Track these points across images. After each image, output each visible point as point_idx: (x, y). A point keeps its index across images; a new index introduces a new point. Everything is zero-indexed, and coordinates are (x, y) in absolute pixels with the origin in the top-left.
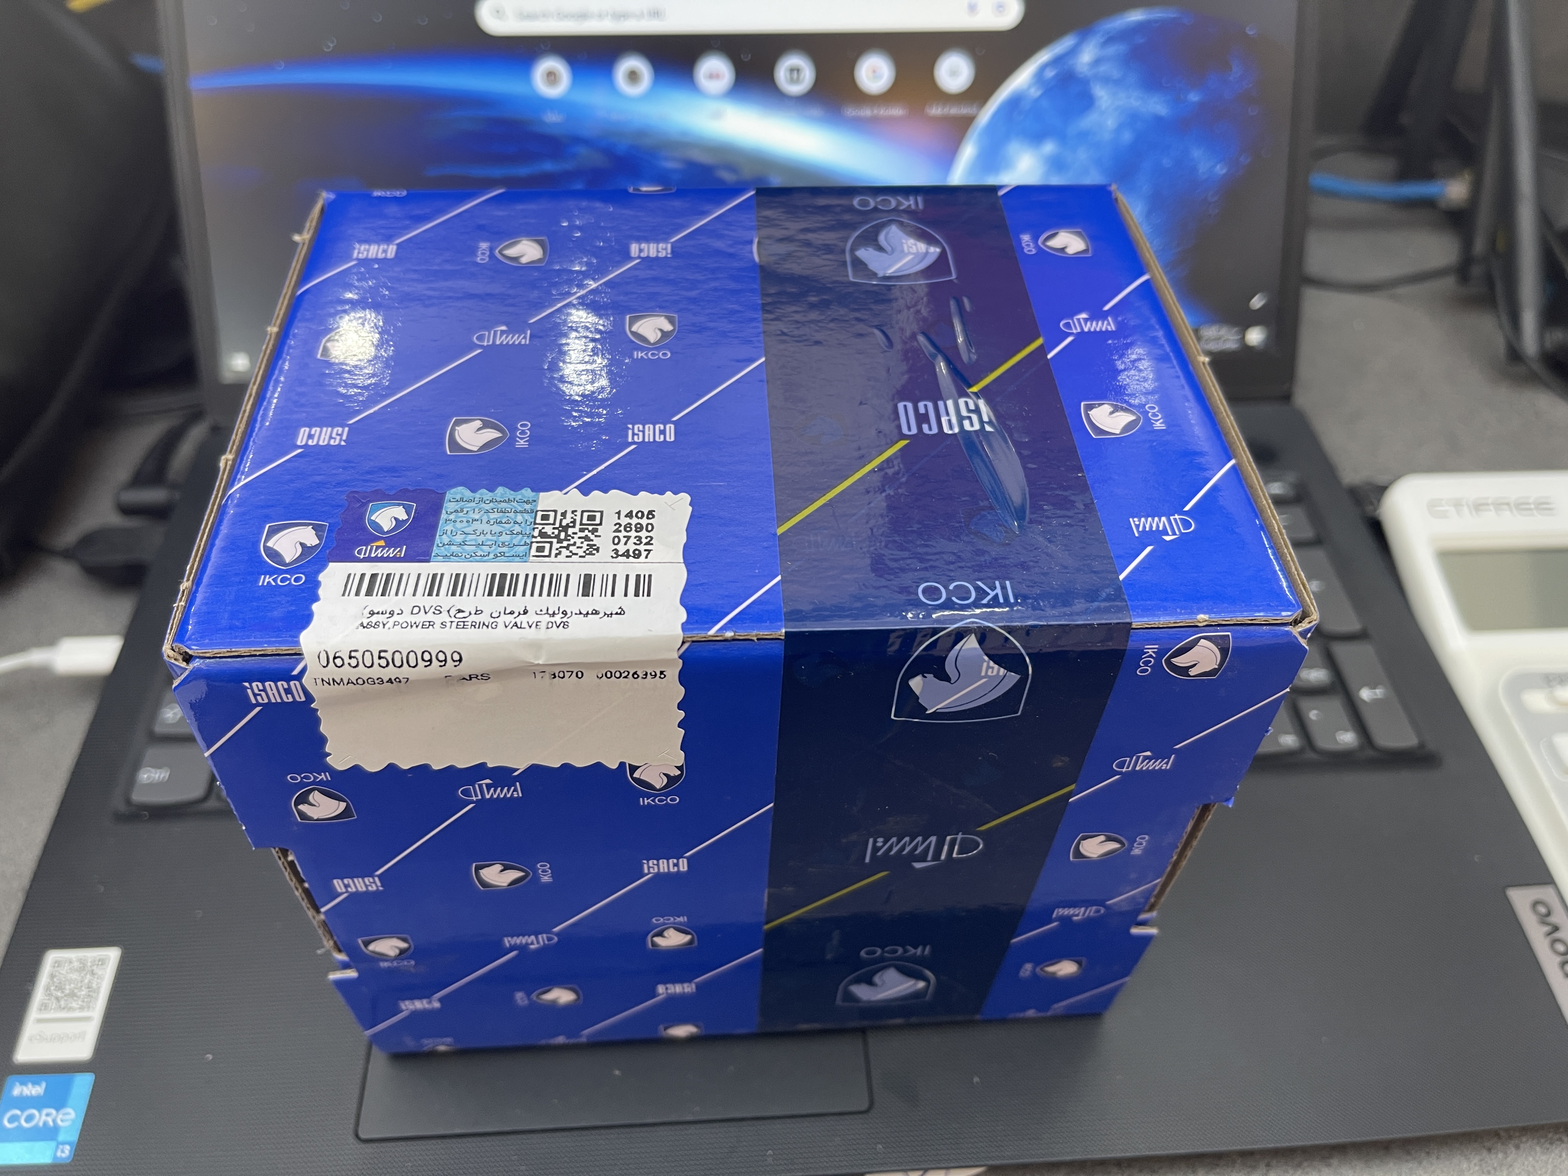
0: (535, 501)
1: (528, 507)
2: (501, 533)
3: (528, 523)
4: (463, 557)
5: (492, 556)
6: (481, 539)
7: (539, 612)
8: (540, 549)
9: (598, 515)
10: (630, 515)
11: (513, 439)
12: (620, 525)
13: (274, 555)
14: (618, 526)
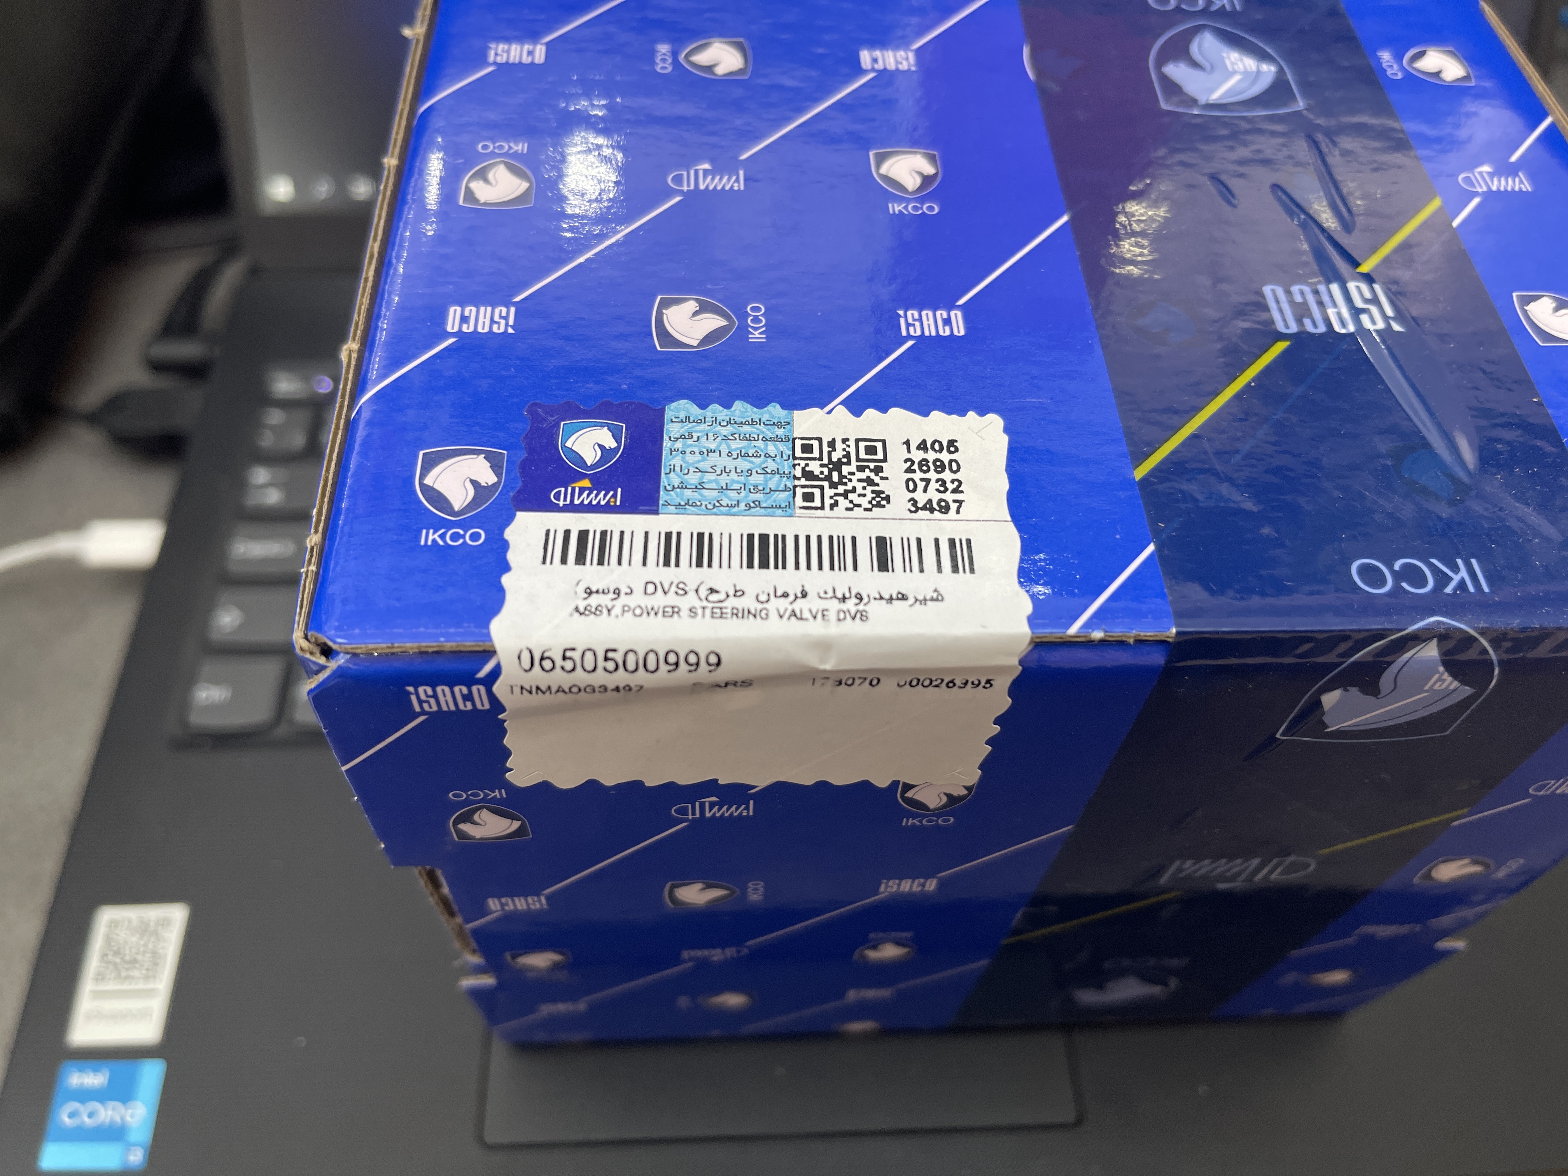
0: (789, 423)
1: (780, 432)
2: (750, 472)
3: (785, 457)
4: (703, 506)
5: (742, 506)
6: (724, 480)
7: (822, 595)
8: (808, 497)
9: (879, 445)
10: (922, 446)
11: (743, 330)
12: (913, 463)
13: (438, 498)
14: (909, 463)
